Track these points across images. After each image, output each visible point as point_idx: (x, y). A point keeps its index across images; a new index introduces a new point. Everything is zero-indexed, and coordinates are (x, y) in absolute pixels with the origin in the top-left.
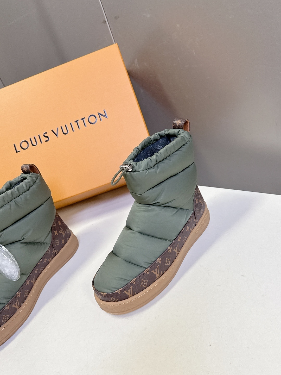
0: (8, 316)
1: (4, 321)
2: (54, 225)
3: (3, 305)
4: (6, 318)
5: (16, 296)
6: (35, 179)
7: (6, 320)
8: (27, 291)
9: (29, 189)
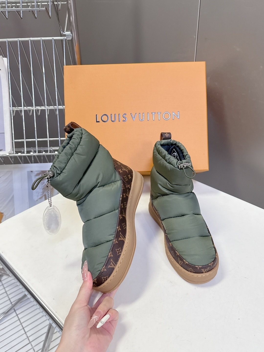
0: (120, 249)
1: (119, 254)
2: (116, 166)
3: (111, 242)
4: (119, 251)
5: (117, 230)
6: (81, 131)
7: (120, 252)
8: (124, 224)
9: (81, 141)
